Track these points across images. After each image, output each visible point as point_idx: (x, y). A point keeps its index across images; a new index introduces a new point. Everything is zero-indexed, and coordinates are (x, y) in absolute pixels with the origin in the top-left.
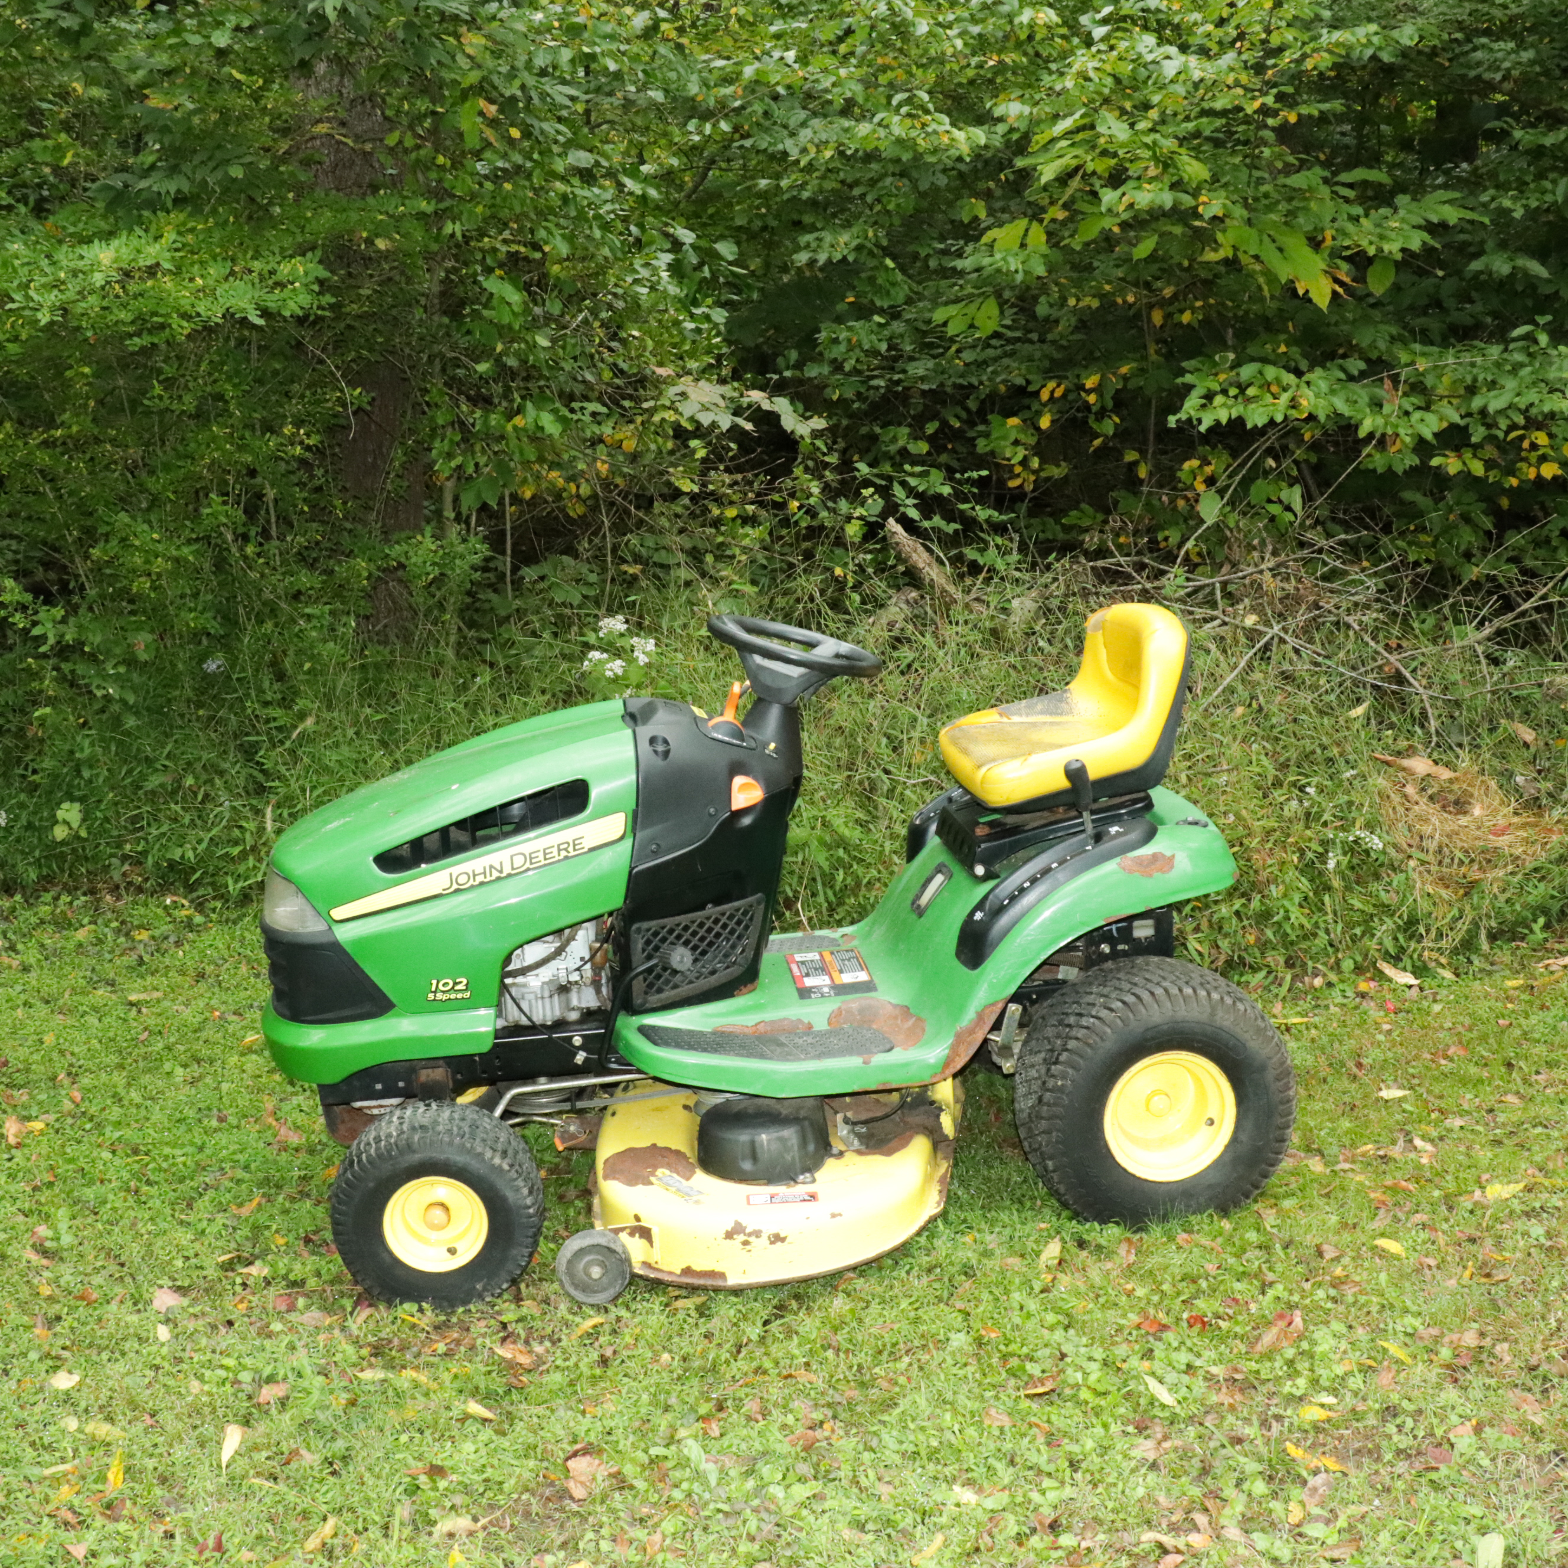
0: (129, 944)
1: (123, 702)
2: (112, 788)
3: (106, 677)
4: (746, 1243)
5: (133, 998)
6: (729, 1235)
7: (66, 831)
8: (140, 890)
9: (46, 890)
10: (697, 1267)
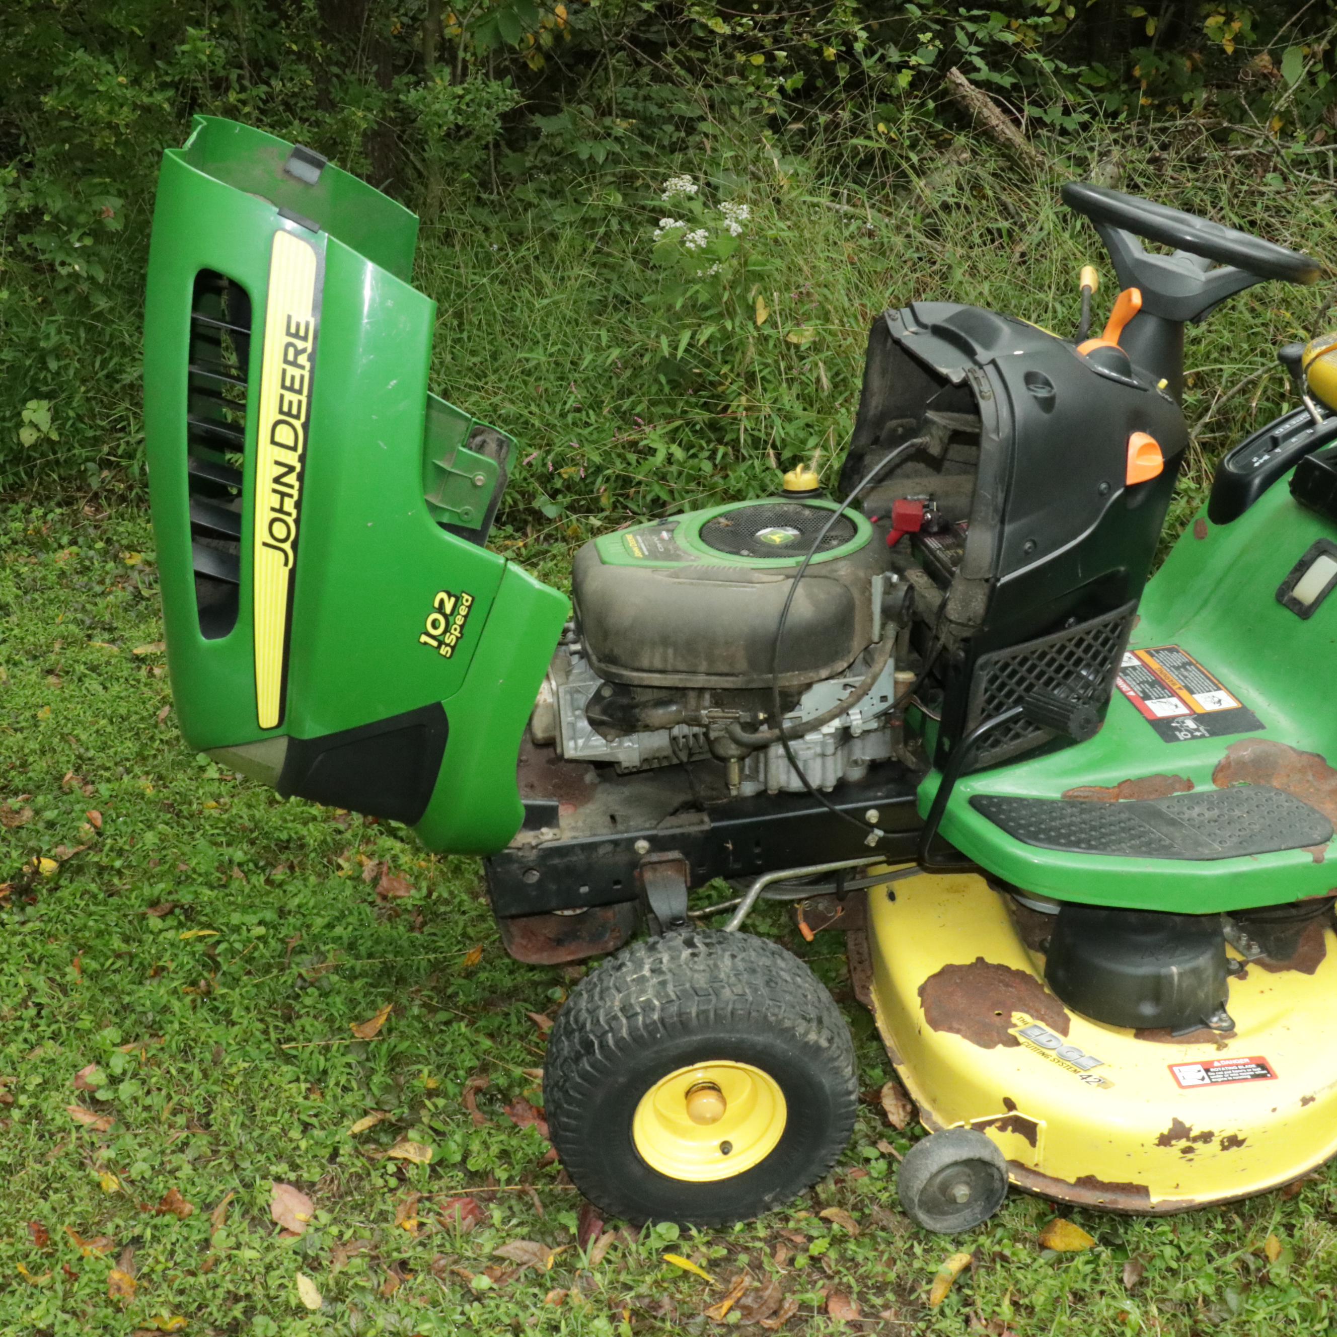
0: (120, 571)
1: (91, 279)
2: (84, 381)
3: (70, 250)
4: (1187, 1150)
5: (140, 650)
6: (1164, 1141)
7: (35, 435)
8: (123, 499)
9: (14, 501)
10: (1104, 1176)
